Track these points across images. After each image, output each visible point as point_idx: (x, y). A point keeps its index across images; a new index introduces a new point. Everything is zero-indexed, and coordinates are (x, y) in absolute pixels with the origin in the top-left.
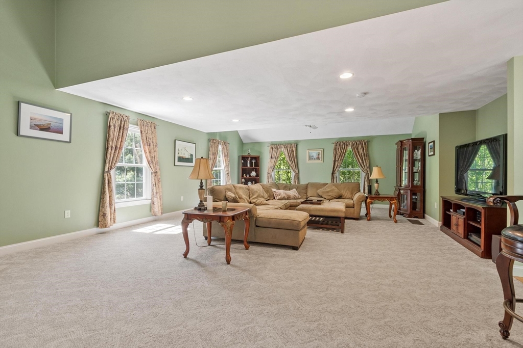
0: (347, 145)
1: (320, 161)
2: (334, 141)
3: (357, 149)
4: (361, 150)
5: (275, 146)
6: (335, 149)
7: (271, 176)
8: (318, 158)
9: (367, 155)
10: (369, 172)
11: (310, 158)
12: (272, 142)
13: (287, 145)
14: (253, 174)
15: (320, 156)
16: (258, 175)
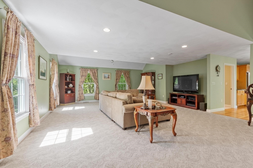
0: (122, 72)
1: (110, 79)
2: (116, 70)
3: (126, 74)
4: (127, 75)
5: (84, 69)
6: (117, 74)
7: (81, 87)
8: (109, 78)
9: (129, 77)
10: (130, 85)
11: (105, 77)
12: (81, 66)
13: (91, 69)
14: (71, 85)
15: (110, 77)
16: (74, 86)
